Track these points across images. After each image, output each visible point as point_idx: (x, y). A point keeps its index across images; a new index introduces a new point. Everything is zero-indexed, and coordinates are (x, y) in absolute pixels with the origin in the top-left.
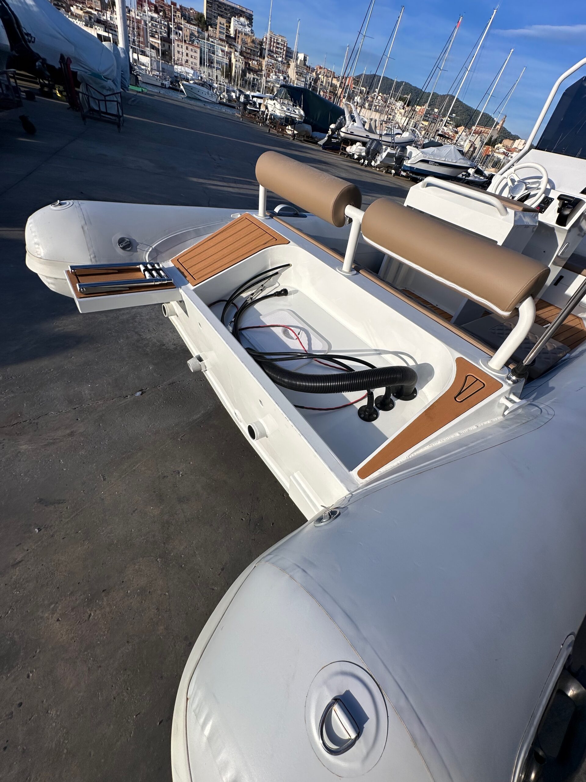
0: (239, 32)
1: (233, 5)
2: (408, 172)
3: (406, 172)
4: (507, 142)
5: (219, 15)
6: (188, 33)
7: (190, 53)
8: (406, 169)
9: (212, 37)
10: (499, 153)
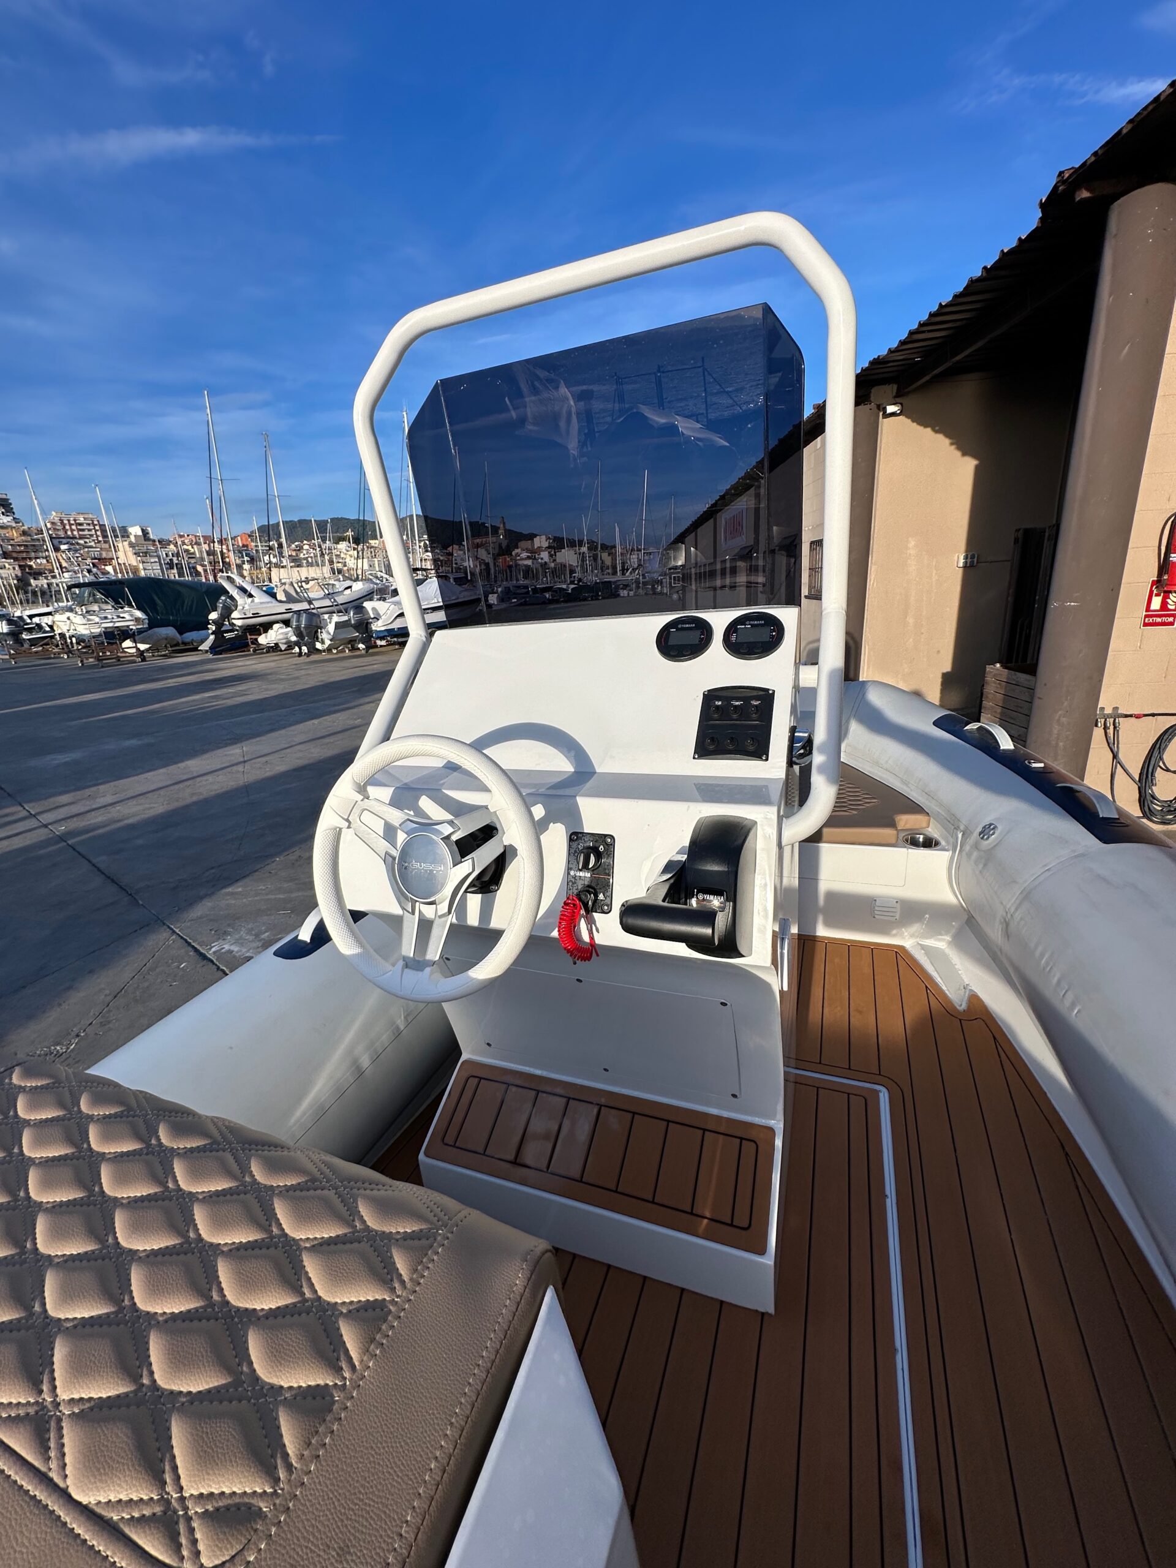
2: (387, 638)
3: (384, 639)
10: (522, 560)
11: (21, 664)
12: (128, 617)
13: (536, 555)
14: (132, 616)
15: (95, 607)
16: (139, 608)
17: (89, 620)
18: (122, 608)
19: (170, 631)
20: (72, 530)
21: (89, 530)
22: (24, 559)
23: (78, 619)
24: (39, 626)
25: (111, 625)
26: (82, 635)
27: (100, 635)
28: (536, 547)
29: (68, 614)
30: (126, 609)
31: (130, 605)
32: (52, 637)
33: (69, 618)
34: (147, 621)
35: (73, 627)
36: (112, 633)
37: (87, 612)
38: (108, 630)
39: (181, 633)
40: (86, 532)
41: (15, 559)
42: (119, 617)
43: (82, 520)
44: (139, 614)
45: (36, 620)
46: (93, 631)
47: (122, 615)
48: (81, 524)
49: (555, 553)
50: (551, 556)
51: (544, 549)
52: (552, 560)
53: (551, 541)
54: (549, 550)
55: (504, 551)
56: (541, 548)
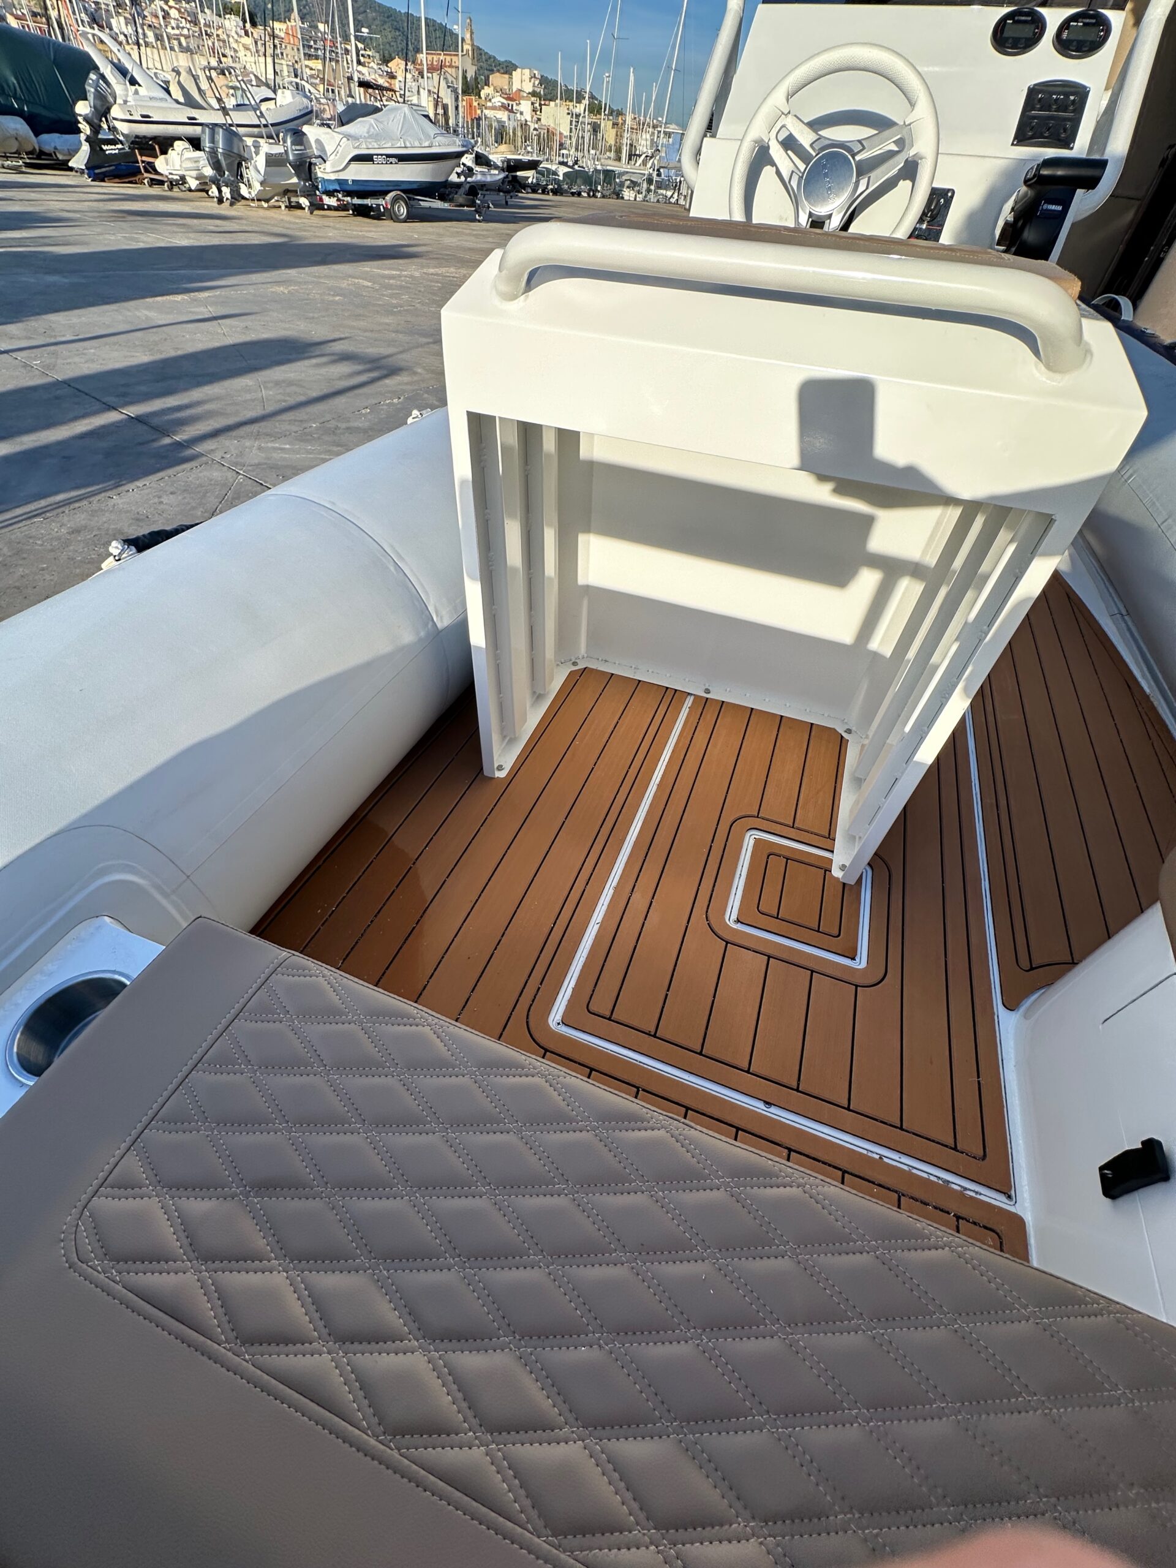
2: (340, 196)
3: (334, 196)
4: (497, 79)
8: (331, 188)
10: (494, 108)
13: (514, 103)
28: (514, 90)
39: (37, 131)
49: (540, 105)
50: (535, 110)
51: (525, 95)
52: (535, 118)
53: (537, 82)
54: (533, 99)
55: (471, 88)
56: (522, 93)
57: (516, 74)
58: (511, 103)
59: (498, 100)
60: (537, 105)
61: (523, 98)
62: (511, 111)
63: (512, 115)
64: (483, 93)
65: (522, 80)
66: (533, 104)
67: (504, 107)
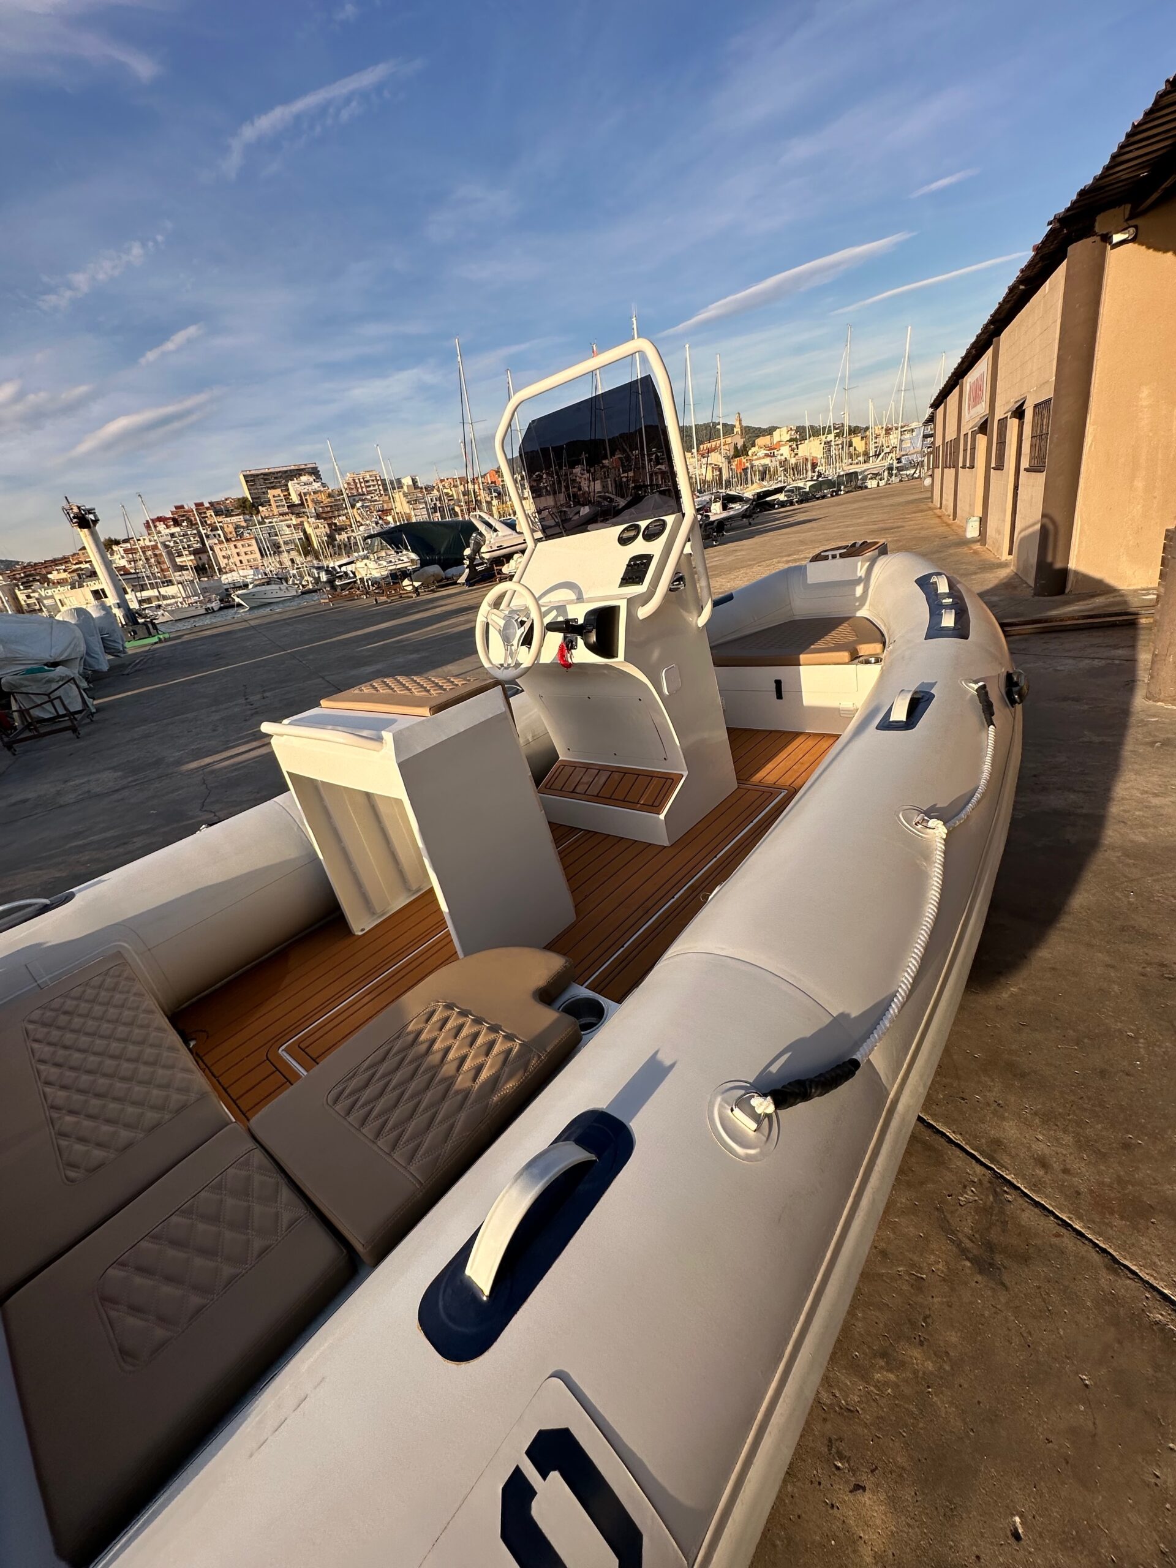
0: (305, 494)
1: (285, 469)
4: (761, 441)
5: (269, 488)
6: (231, 528)
7: (242, 550)
9: (266, 518)
10: (759, 458)
11: (337, 606)
12: (406, 560)
13: (775, 451)
14: (408, 558)
15: (383, 554)
16: (413, 552)
17: (379, 565)
18: (401, 552)
19: (435, 569)
20: (362, 488)
21: (374, 486)
22: (330, 518)
23: (372, 565)
24: (346, 573)
25: (394, 567)
26: (375, 578)
27: (387, 577)
28: (775, 442)
29: (365, 561)
30: (405, 552)
31: (407, 549)
32: (355, 582)
33: (366, 565)
34: (419, 561)
35: (369, 572)
36: (396, 573)
37: (378, 558)
38: (393, 572)
39: (444, 569)
40: (372, 488)
41: (325, 519)
42: (399, 560)
43: (368, 478)
44: (413, 556)
45: (344, 569)
46: (383, 573)
47: (402, 558)
48: (367, 481)
49: (797, 445)
50: (793, 450)
51: (784, 443)
52: (793, 455)
53: (793, 432)
54: (790, 444)
55: (740, 452)
56: (781, 443)
57: (776, 434)
58: (772, 451)
59: (762, 453)
60: (794, 446)
61: (783, 445)
62: (774, 456)
63: (773, 459)
64: (750, 453)
65: (782, 435)
66: (790, 446)
67: (767, 455)
